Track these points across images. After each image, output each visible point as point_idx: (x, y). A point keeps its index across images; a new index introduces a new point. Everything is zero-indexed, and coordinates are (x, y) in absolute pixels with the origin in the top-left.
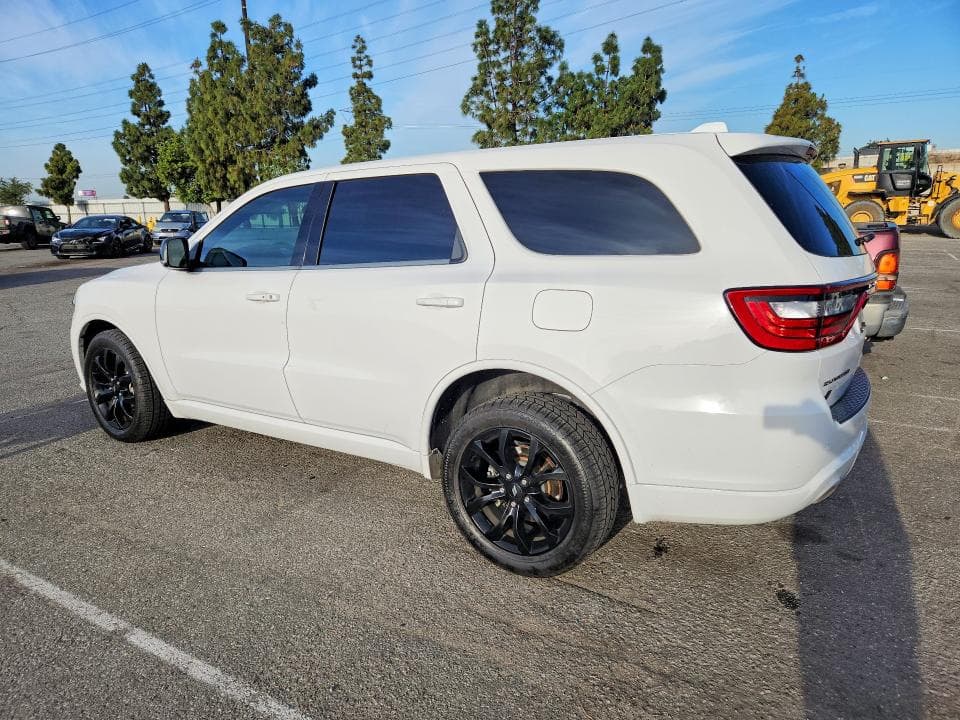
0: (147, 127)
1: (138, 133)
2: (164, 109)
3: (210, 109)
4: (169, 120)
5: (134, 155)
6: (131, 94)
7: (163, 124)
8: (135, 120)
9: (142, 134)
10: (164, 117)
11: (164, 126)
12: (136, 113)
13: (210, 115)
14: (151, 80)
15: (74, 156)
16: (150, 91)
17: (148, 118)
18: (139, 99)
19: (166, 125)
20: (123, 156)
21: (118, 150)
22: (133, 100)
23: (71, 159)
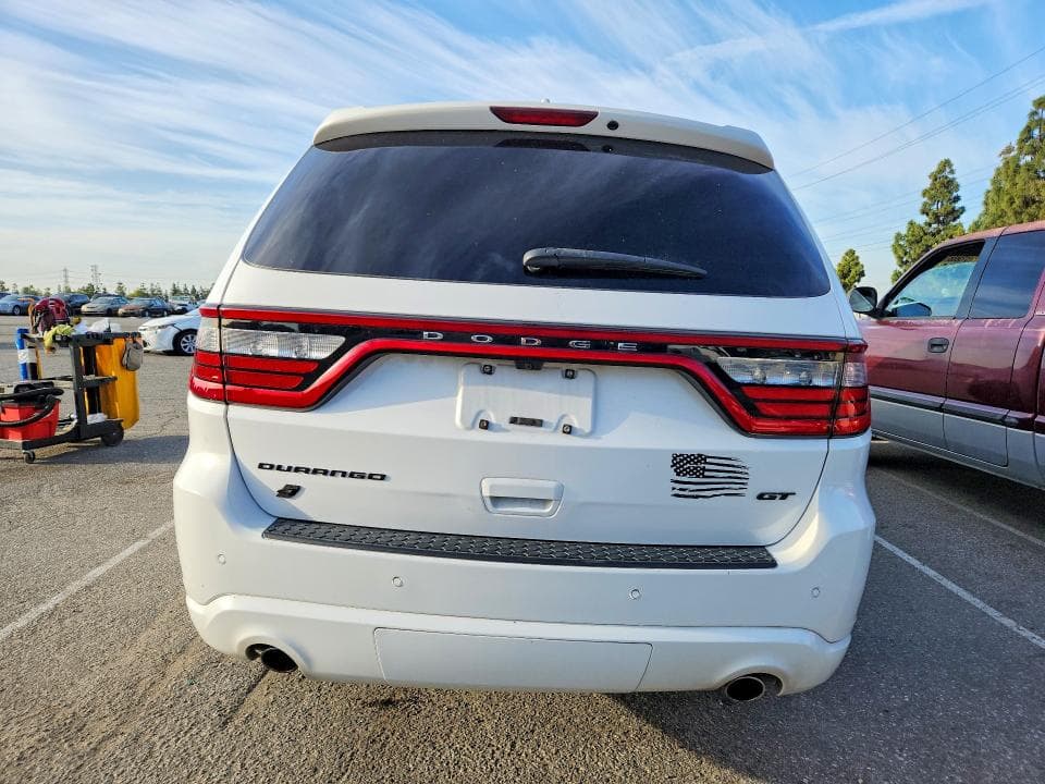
0: (934, 226)
1: (922, 234)
2: (958, 205)
3: (1006, 198)
4: (962, 216)
5: (910, 256)
6: (924, 193)
7: (954, 220)
8: (922, 220)
9: (925, 234)
10: (955, 214)
11: (954, 223)
12: (925, 212)
13: (1004, 205)
14: (950, 176)
15: (861, 261)
16: (947, 188)
17: (937, 216)
18: (932, 198)
19: (958, 221)
20: (900, 258)
21: (896, 252)
22: (926, 199)
23: (857, 264)
